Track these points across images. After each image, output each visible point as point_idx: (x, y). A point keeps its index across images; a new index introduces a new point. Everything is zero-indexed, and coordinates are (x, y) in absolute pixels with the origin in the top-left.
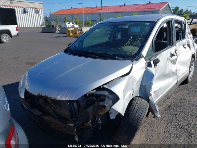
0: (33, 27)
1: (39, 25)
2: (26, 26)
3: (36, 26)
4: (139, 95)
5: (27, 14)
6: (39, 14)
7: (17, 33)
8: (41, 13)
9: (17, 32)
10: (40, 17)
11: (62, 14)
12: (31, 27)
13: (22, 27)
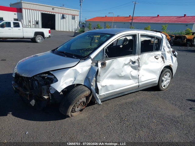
0: (68, 31)
1: (74, 30)
2: (59, 30)
3: (71, 31)
4: (83, 84)
5: (64, 19)
6: (75, 20)
7: (49, 36)
8: (77, 20)
9: (50, 34)
10: (75, 23)
11: (96, 21)
12: (67, 31)
13: (59, 31)
